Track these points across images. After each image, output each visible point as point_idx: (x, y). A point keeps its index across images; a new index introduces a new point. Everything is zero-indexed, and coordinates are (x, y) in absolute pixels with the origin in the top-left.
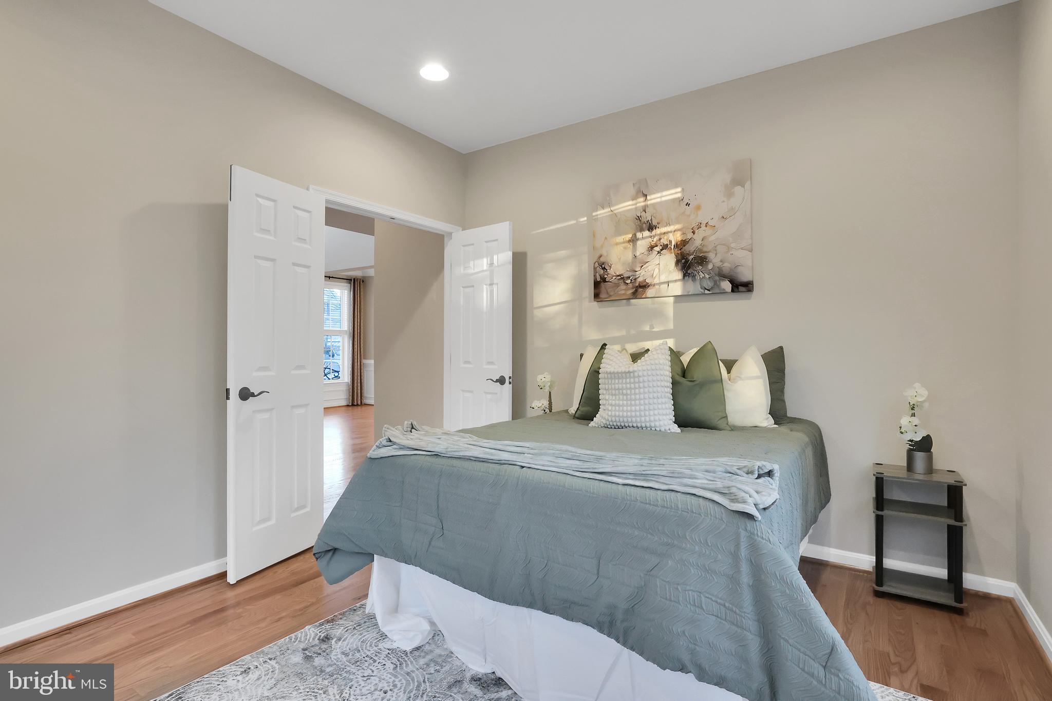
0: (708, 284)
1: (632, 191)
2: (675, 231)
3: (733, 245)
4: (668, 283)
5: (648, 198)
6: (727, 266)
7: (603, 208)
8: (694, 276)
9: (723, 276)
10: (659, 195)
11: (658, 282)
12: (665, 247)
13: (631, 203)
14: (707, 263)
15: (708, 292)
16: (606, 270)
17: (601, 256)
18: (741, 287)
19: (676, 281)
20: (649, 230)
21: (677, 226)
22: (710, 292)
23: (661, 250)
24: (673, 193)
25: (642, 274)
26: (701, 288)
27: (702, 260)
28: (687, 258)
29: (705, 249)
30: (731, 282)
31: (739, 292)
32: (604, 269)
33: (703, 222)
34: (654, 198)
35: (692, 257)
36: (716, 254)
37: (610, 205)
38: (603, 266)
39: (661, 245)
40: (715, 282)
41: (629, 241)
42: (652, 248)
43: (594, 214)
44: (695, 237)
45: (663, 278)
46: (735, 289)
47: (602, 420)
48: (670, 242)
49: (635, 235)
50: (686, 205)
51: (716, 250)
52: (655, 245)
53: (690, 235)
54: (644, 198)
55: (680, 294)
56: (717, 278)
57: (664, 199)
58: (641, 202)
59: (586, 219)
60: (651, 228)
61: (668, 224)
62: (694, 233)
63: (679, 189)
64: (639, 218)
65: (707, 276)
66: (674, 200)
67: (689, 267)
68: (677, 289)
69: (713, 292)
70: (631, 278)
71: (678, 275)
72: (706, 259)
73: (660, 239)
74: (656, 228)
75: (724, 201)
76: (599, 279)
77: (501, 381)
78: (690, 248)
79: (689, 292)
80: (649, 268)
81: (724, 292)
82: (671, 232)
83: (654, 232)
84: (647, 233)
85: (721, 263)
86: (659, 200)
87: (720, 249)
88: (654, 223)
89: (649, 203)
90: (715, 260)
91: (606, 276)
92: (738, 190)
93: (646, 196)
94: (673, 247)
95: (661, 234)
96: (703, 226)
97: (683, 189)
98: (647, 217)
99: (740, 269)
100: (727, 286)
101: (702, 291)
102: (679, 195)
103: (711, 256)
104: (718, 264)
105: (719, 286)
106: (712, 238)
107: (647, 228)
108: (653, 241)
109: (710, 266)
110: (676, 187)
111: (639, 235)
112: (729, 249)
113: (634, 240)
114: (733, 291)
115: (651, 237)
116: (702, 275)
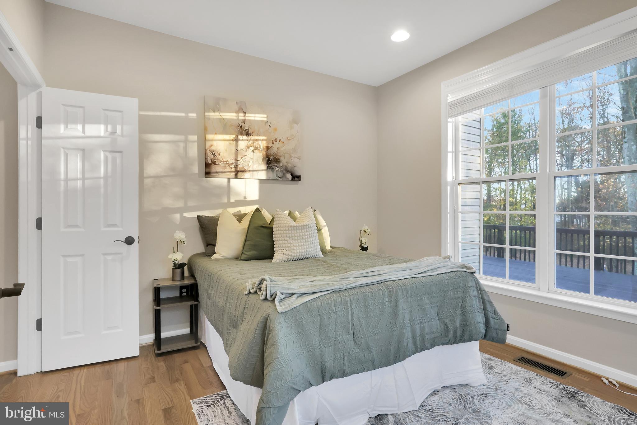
0: (280, 174)
1: (236, 107)
2: (262, 140)
3: (292, 155)
4: (258, 171)
5: (247, 115)
6: (289, 166)
7: (214, 112)
8: (273, 169)
9: (287, 171)
10: (253, 115)
11: (252, 169)
12: (256, 148)
13: (234, 114)
14: (280, 162)
15: (280, 179)
16: (216, 156)
17: (211, 146)
18: (296, 178)
19: (263, 170)
20: (246, 135)
21: (264, 138)
22: (281, 179)
23: (254, 150)
24: (261, 117)
25: (242, 163)
26: (277, 176)
27: (277, 160)
28: (269, 158)
29: (279, 155)
30: (292, 174)
31: (295, 180)
32: (214, 155)
33: (278, 139)
34: (250, 117)
35: (271, 157)
36: (284, 158)
37: (219, 111)
38: (213, 153)
39: (254, 147)
40: (284, 174)
41: (233, 140)
42: (248, 147)
43: (206, 114)
44: (274, 146)
45: (255, 167)
46: (293, 179)
48: (260, 146)
49: (237, 136)
50: (271, 126)
51: (284, 156)
52: (250, 146)
53: (271, 145)
54: (244, 114)
55: (265, 178)
56: (285, 172)
57: (256, 119)
58: (241, 116)
59: (195, 115)
60: (248, 134)
61: (258, 135)
62: (273, 143)
63: (265, 116)
64: (240, 126)
65: (280, 170)
66: (262, 121)
67: (270, 163)
68: (263, 175)
69: (282, 179)
70: (234, 165)
71: (264, 167)
72: (279, 160)
73: (253, 143)
74: (251, 135)
75: (288, 130)
76: (210, 162)
77: (129, 241)
78: (271, 152)
79: (270, 178)
80: (246, 159)
81: (288, 180)
82: (260, 140)
83: (250, 138)
84: (245, 137)
85: (287, 164)
86: (253, 118)
87: (286, 155)
88: (250, 132)
89: (247, 118)
90: (284, 161)
91: (215, 160)
92: (295, 125)
93: (245, 113)
94: (261, 149)
95: (254, 140)
96: (278, 141)
97: (267, 116)
98: (245, 126)
99: (296, 169)
100: (289, 176)
101: (277, 178)
102: (265, 119)
103: (282, 159)
104: (285, 164)
105: (285, 176)
106: (282, 149)
107: (245, 134)
108: (249, 143)
109: (281, 165)
110: (264, 113)
111: (240, 137)
112: (291, 156)
113: (237, 140)
114: (292, 180)
115: (248, 140)
116: (277, 169)
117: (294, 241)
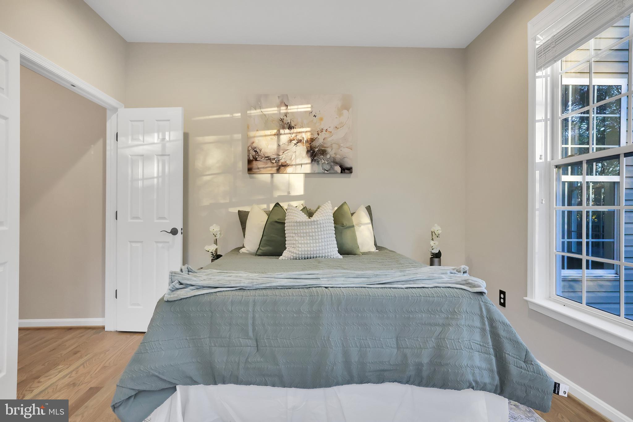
0: (327, 167)
1: (278, 101)
2: (306, 132)
3: (342, 145)
4: (301, 165)
5: (289, 107)
6: (338, 157)
7: (256, 109)
8: (318, 162)
9: (336, 163)
10: (296, 107)
11: (294, 163)
12: (299, 141)
13: (276, 109)
14: (326, 154)
15: (327, 172)
16: (258, 152)
17: (253, 143)
18: (346, 170)
19: (307, 164)
20: (289, 129)
21: (308, 129)
22: (328, 172)
23: (297, 143)
24: (305, 108)
25: (284, 157)
26: (323, 169)
27: (323, 152)
28: (314, 150)
29: (325, 146)
30: (340, 167)
31: (345, 173)
32: (256, 151)
33: (324, 129)
34: (293, 109)
35: (317, 149)
36: (332, 149)
37: (260, 108)
38: (255, 150)
39: (297, 140)
40: (331, 166)
41: (275, 135)
42: (291, 141)
43: (248, 112)
44: (319, 137)
45: (298, 161)
46: (343, 171)
47: (292, 254)
48: (303, 138)
49: (279, 131)
50: (314, 116)
51: (332, 147)
52: (293, 139)
53: (316, 136)
54: (286, 107)
55: (309, 172)
56: (332, 164)
57: (299, 110)
58: (283, 110)
59: (240, 114)
60: (290, 128)
61: (302, 127)
62: (318, 134)
63: (310, 106)
64: (282, 120)
65: (327, 162)
66: (306, 112)
67: (315, 156)
68: (307, 169)
69: (329, 172)
70: (276, 160)
71: (308, 160)
72: (326, 151)
73: (296, 136)
74: (293, 128)
75: (337, 118)
76: (251, 158)
77: (174, 232)
78: (315, 144)
79: (315, 171)
80: (289, 154)
81: (336, 173)
82: (304, 132)
83: (292, 131)
84: (287, 131)
85: (335, 155)
86: (295, 110)
87: (335, 146)
88: (293, 125)
89: (289, 111)
90: (331, 153)
91: (257, 157)
92: (345, 112)
93: (287, 106)
94: (305, 142)
95: (297, 133)
96: (324, 131)
97: (312, 106)
98: (288, 120)
99: (346, 160)
100: (338, 169)
101: (323, 171)
102: (309, 109)
103: (329, 150)
104: (333, 155)
105: (333, 169)
106: (329, 139)
107: (288, 127)
108: (291, 136)
109: (328, 156)
110: (308, 103)
111: (282, 131)
112: (340, 147)
113: (278, 134)
114: (341, 172)
115: (290, 133)
116: (323, 161)
117: (300, 238)
